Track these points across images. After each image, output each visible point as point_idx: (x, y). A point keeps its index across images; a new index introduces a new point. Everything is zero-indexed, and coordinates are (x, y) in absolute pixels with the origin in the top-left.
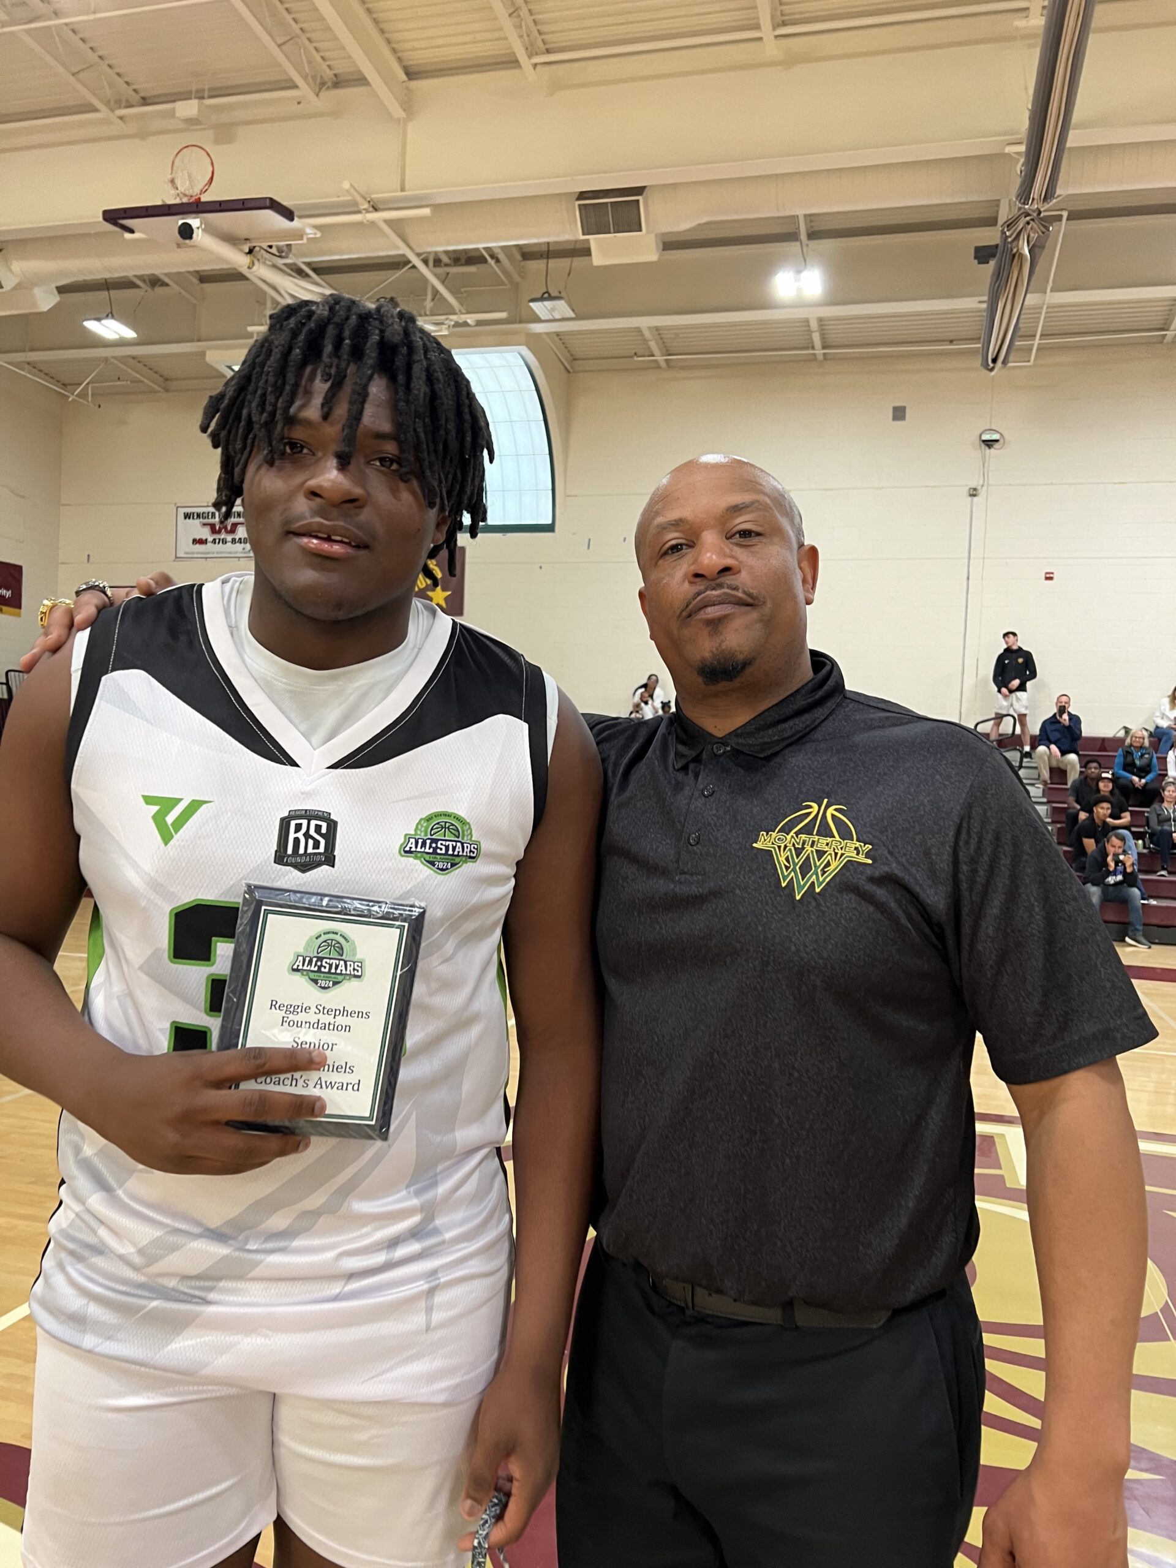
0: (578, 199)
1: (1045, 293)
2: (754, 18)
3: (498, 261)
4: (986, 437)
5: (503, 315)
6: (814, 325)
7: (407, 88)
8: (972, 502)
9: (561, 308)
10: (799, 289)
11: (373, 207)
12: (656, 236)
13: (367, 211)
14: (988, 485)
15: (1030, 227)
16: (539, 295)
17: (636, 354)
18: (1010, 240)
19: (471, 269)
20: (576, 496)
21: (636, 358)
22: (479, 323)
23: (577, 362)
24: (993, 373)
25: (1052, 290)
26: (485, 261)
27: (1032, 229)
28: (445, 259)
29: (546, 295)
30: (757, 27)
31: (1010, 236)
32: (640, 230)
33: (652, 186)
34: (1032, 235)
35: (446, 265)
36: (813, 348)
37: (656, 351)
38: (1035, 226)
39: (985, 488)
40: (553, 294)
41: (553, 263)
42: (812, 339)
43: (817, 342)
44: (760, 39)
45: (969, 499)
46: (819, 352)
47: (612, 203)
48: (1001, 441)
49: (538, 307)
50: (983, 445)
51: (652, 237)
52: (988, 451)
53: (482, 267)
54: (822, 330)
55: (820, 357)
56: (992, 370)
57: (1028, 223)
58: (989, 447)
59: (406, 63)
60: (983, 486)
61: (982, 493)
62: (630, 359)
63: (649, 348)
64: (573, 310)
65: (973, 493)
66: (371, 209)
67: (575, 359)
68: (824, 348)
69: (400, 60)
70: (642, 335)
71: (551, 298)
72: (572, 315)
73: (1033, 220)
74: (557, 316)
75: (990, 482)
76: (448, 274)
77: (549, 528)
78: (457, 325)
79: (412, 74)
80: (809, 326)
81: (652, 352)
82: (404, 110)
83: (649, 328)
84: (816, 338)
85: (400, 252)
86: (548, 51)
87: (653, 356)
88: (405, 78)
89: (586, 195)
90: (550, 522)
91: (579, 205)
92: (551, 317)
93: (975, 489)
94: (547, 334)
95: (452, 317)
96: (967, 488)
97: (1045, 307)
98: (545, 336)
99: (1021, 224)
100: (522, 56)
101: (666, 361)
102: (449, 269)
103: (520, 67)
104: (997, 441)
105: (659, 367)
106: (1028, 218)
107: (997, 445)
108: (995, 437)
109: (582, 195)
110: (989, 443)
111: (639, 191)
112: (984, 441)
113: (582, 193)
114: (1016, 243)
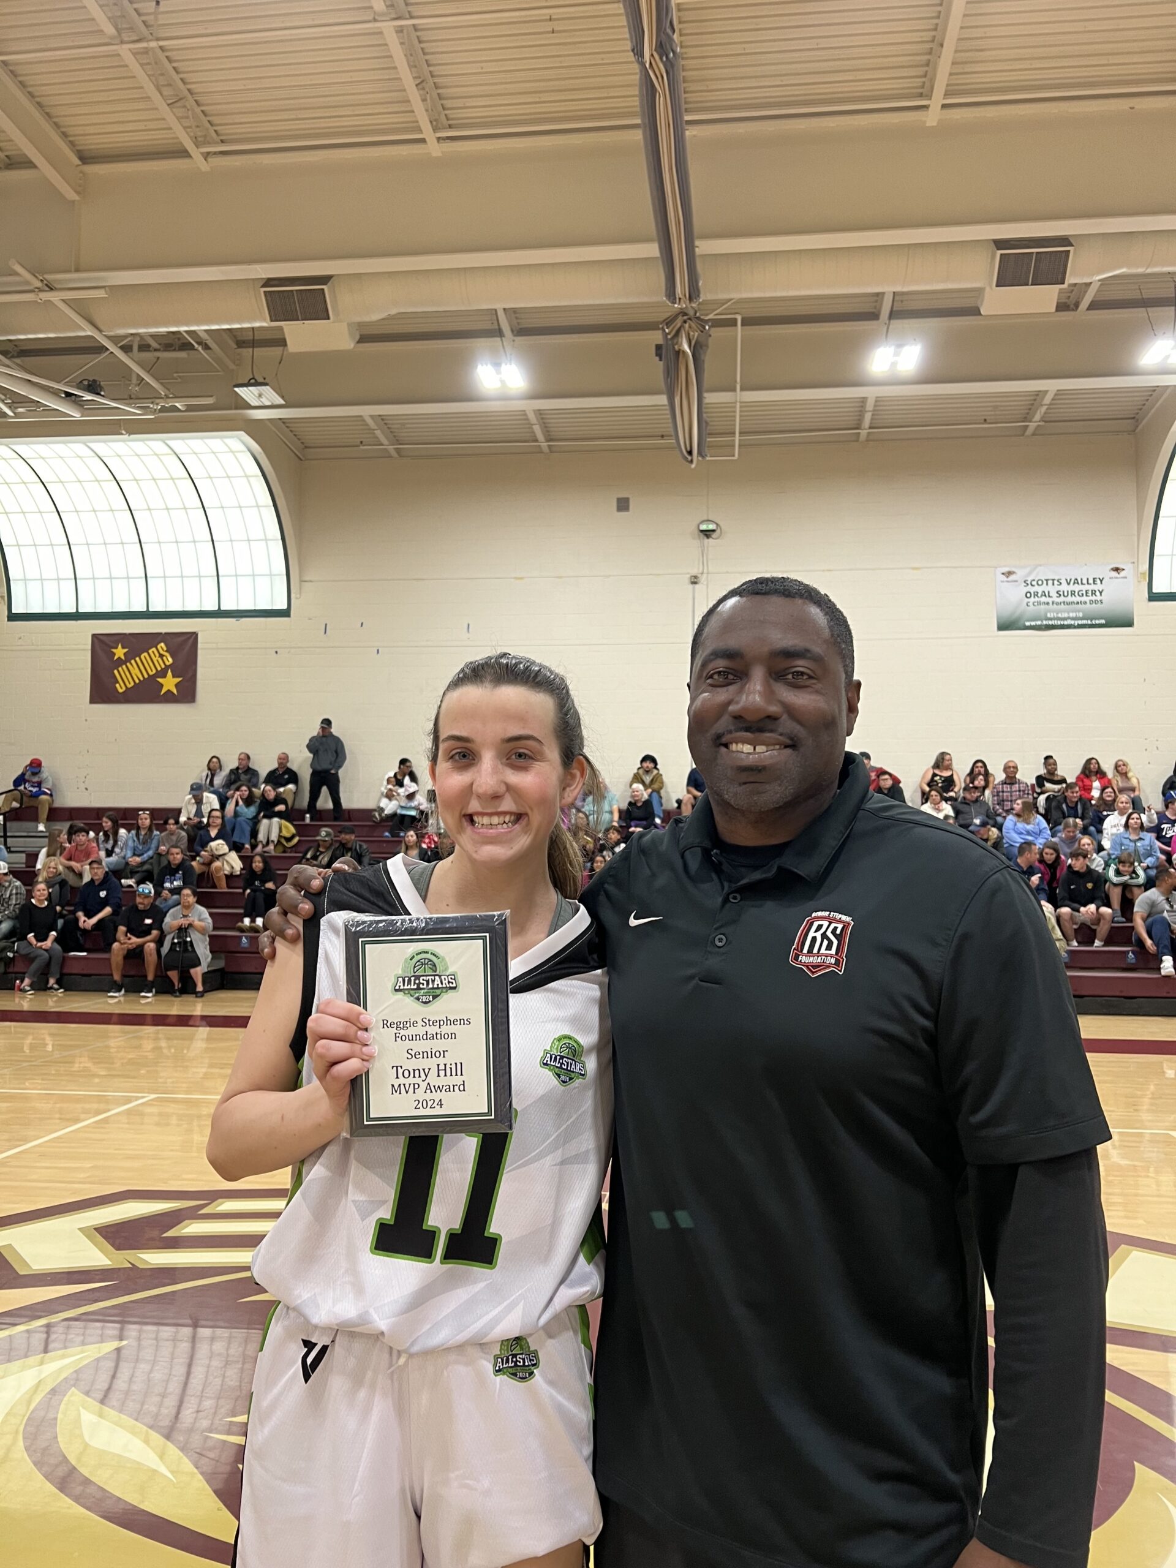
0: (263, 286)
1: (734, 390)
2: (413, 122)
3: (207, 347)
4: (704, 527)
5: (209, 401)
6: (532, 417)
7: (81, 172)
8: (694, 588)
9: (269, 395)
10: (502, 382)
11: (47, 285)
12: (349, 325)
13: (40, 290)
14: (708, 573)
15: (687, 325)
16: (246, 381)
17: (361, 442)
18: (669, 337)
19: (183, 355)
20: (311, 581)
21: (361, 447)
22: (190, 408)
23: (308, 450)
24: (693, 466)
25: (742, 389)
26: (192, 347)
27: (690, 327)
28: (154, 344)
29: (253, 381)
30: (420, 131)
31: (669, 334)
32: (329, 319)
33: (338, 275)
34: (692, 333)
35: (155, 350)
36: (537, 441)
37: (385, 442)
38: (693, 325)
39: (705, 576)
40: (261, 380)
41: (259, 352)
42: (533, 432)
43: (540, 436)
44: (423, 141)
45: (691, 586)
46: (544, 445)
47: (297, 291)
48: (718, 531)
49: (245, 393)
50: (701, 535)
51: (343, 327)
52: (706, 541)
53: (191, 352)
54: (544, 423)
55: (546, 450)
56: (691, 462)
57: (685, 322)
58: (708, 537)
59: (78, 148)
60: (702, 573)
61: (703, 579)
62: (356, 448)
63: (377, 438)
64: (283, 397)
65: (694, 581)
66: (47, 289)
67: (306, 447)
68: (547, 441)
69: (72, 144)
70: (367, 425)
71: (257, 384)
72: (283, 402)
73: (690, 319)
74: (268, 403)
75: (710, 569)
76: (158, 358)
77: (285, 613)
78: (163, 409)
79: (85, 158)
80: (527, 419)
81: (379, 441)
82: (78, 193)
83: (372, 416)
84: (537, 429)
85: (89, 333)
86: (222, 141)
87: (382, 445)
88: (78, 162)
89: (272, 283)
90: (285, 607)
91: (265, 292)
92: (261, 404)
93: (696, 577)
94: (269, 420)
95: (158, 401)
96: (689, 576)
97: (738, 405)
98: (267, 422)
99: (678, 322)
100: (190, 146)
101: (395, 449)
102: (158, 354)
103: (189, 156)
104: (713, 531)
105: (391, 457)
106: (685, 318)
107: (714, 535)
108: (711, 527)
109: (269, 282)
110: (707, 534)
111: (325, 279)
112: (702, 531)
113: (269, 280)
114: (675, 341)
